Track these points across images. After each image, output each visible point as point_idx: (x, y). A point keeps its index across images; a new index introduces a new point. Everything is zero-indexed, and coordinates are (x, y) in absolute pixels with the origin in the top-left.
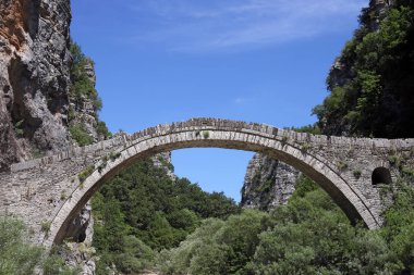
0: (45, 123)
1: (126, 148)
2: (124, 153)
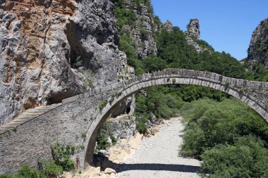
0: (95, 54)
1: (124, 89)
2: (124, 92)
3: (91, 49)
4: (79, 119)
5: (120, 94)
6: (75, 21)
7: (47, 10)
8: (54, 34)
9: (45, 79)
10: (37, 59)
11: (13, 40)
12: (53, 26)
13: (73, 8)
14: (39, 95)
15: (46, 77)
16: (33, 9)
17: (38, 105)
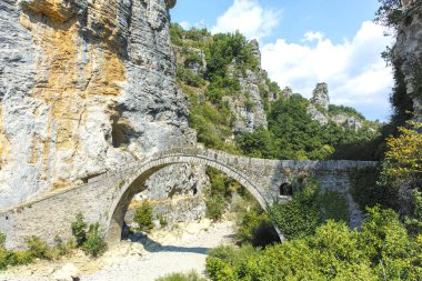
3: (141, 128)
6: (119, 101)
7: (82, 93)
8: (90, 115)
9: (79, 160)
11: (40, 123)
12: (89, 109)
13: (118, 89)
14: (72, 175)
15: (81, 158)
16: (65, 94)
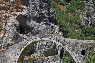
2: (27, 44)
3: (32, 26)
4: (14, 54)
5: (26, 44)
6: (23, 14)
7: (7, 12)
8: (10, 21)
9: (6, 39)
10: (2, 31)
12: (10, 18)
13: (22, 9)
14: (3, 45)
15: (6, 38)
17: (2, 49)
